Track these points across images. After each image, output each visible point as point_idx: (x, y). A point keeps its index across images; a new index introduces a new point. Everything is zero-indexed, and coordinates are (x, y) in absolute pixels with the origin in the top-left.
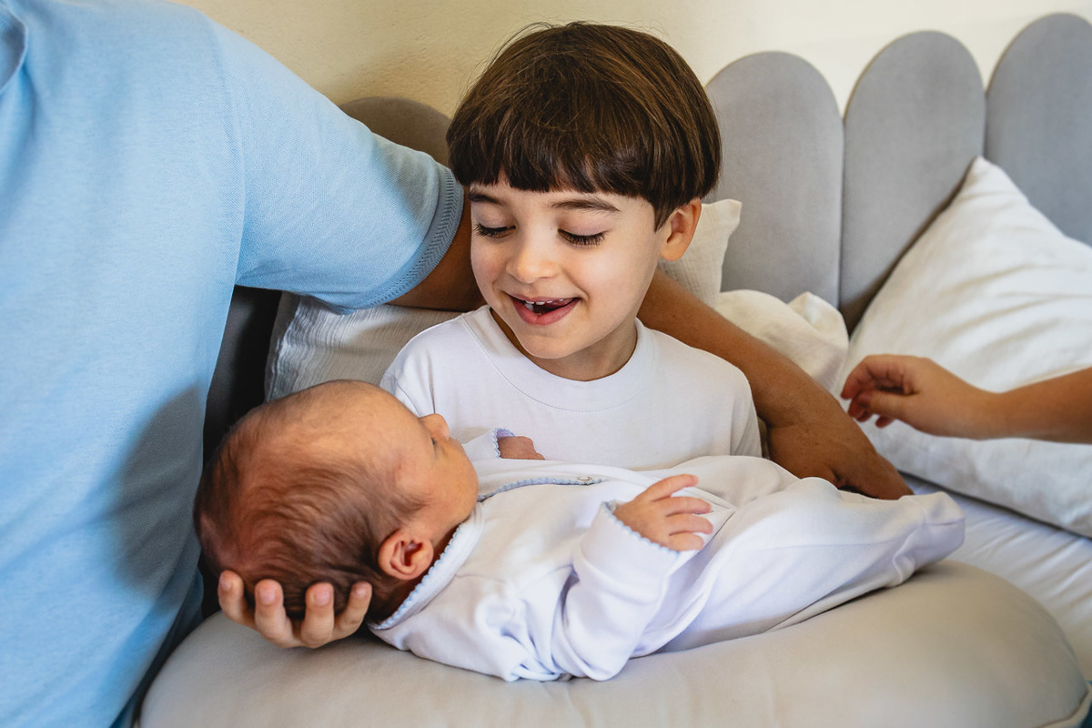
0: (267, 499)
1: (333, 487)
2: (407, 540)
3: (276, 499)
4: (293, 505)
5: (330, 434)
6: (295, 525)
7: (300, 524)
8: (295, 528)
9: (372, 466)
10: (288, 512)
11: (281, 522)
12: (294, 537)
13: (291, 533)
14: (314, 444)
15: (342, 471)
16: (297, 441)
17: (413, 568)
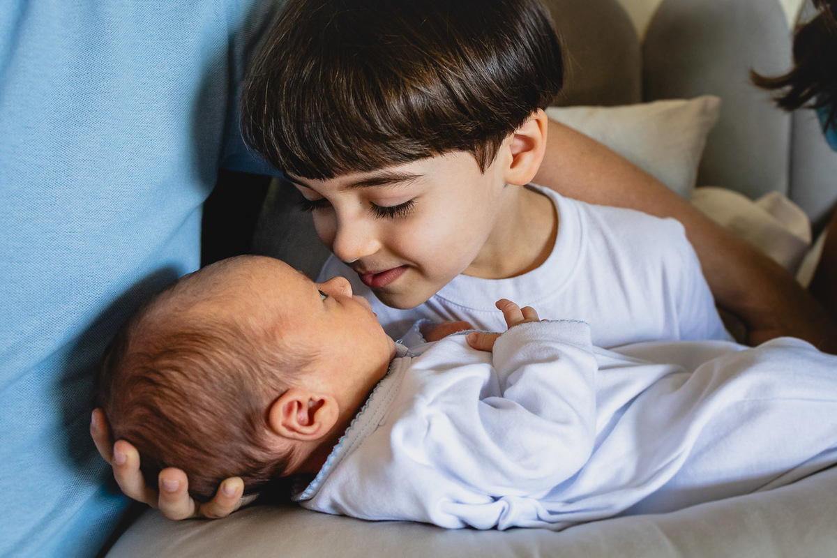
0: (141, 365)
1: (202, 350)
2: (304, 399)
3: (149, 365)
4: (162, 372)
5: (208, 300)
6: (162, 392)
7: (167, 391)
8: (163, 396)
9: (248, 327)
10: (157, 378)
11: (150, 388)
12: (160, 405)
13: (157, 399)
14: (191, 311)
15: (215, 334)
16: (176, 310)
17: (315, 426)
